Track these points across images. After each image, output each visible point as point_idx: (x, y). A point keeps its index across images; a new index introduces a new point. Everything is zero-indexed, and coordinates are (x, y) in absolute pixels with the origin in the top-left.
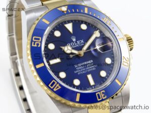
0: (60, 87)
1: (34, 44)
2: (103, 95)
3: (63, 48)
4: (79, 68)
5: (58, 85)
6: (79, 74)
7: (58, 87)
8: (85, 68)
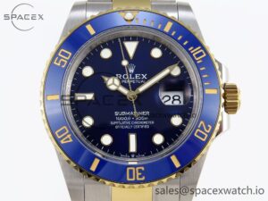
0: (71, 140)
1: (57, 62)
2: (138, 174)
3: (106, 79)
4: (121, 119)
5: (69, 136)
6: (117, 127)
7: (68, 139)
8: (131, 120)
